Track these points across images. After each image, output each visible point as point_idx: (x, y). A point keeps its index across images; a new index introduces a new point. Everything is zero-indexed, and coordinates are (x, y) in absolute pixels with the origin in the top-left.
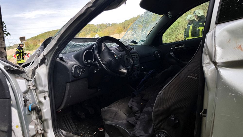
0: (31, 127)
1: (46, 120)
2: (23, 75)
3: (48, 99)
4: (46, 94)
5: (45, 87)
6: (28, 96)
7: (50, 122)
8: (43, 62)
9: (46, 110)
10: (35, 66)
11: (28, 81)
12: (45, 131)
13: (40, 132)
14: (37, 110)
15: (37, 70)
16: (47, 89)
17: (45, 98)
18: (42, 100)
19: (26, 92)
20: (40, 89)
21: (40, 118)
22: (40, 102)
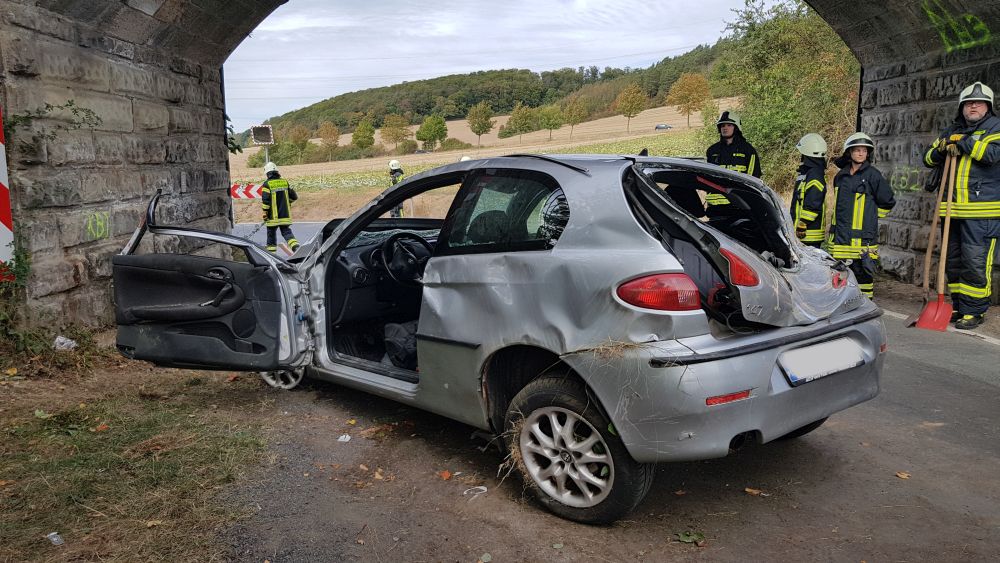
0: (301, 340)
1: (318, 335)
2: (296, 275)
3: (323, 308)
4: (321, 302)
5: (320, 292)
6: (300, 302)
7: (324, 338)
8: (319, 260)
9: (320, 322)
10: (310, 266)
11: (301, 283)
12: (316, 350)
13: (310, 348)
14: (308, 320)
15: (313, 271)
16: (323, 295)
17: (319, 306)
18: (316, 308)
19: (297, 297)
20: (315, 294)
21: (312, 331)
22: (313, 312)
